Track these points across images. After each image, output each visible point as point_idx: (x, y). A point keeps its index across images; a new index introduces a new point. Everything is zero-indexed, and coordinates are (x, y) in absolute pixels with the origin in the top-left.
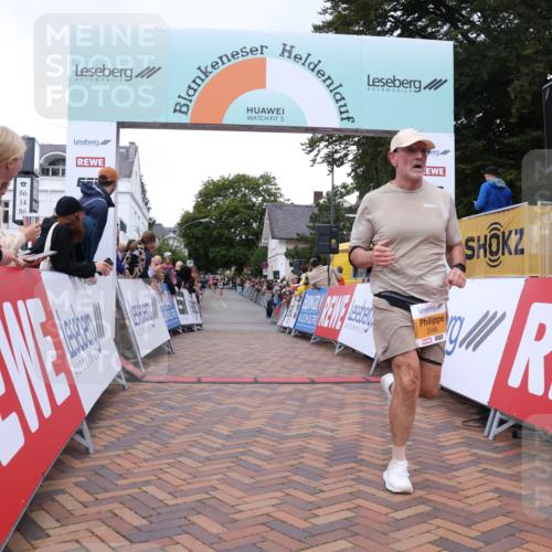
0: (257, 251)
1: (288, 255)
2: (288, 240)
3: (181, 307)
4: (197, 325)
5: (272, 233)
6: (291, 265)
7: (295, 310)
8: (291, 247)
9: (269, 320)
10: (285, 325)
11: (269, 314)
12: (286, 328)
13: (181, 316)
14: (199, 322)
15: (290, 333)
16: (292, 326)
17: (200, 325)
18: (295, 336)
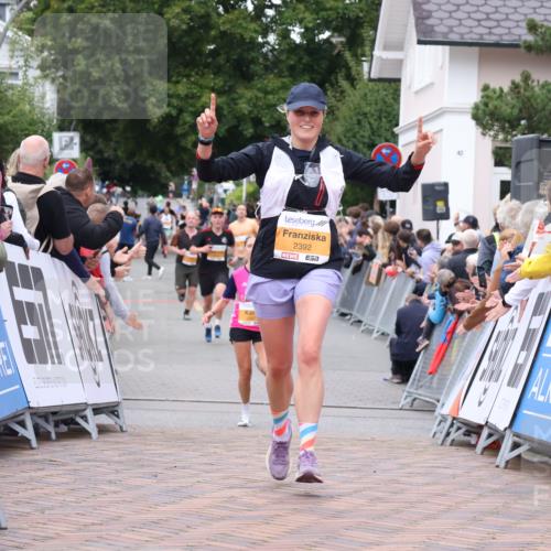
0: (353, 96)
1: (486, 115)
2: (490, 50)
3: (30, 332)
4: (97, 410)
5: (421, 18)
6: (501, 158)
7: (514, 355)
8: (502, 80)
9: (403, 394)
10: (472, 414)
11: (403, 367)
12: (474, 430)
13: (28, 372)
14: (107, 395)
15: (494, 448)
16: (501, 421)
17: (111, 410)
18: (516, 464)
